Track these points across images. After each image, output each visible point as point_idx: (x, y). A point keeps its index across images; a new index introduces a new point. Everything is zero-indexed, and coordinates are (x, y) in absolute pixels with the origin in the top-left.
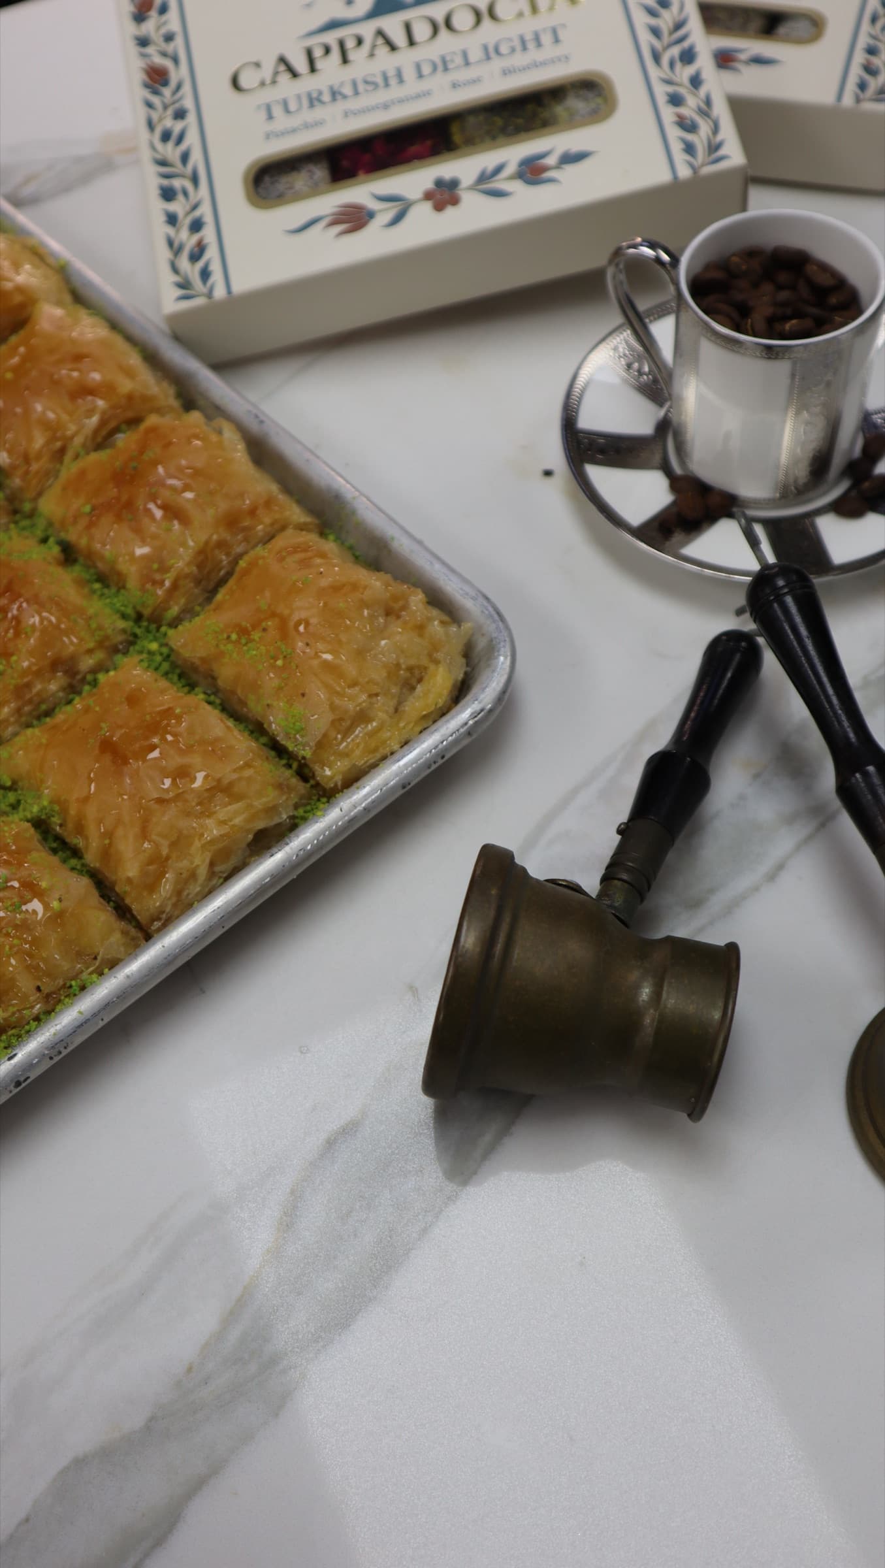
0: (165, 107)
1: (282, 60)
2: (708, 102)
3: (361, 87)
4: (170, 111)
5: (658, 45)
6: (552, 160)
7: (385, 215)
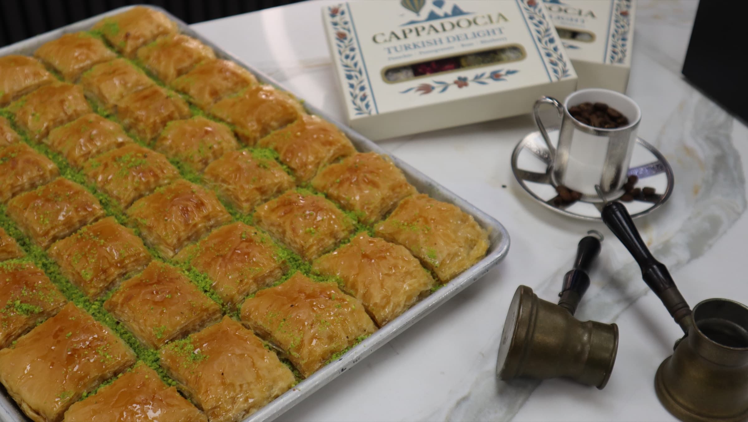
0: (346, 47)
1: (393, 33)
2: (561, 56)
3: (426, 44)
4: (348, 48)
5: (540, 36)
6: (503, 73)
7: (439, 88)
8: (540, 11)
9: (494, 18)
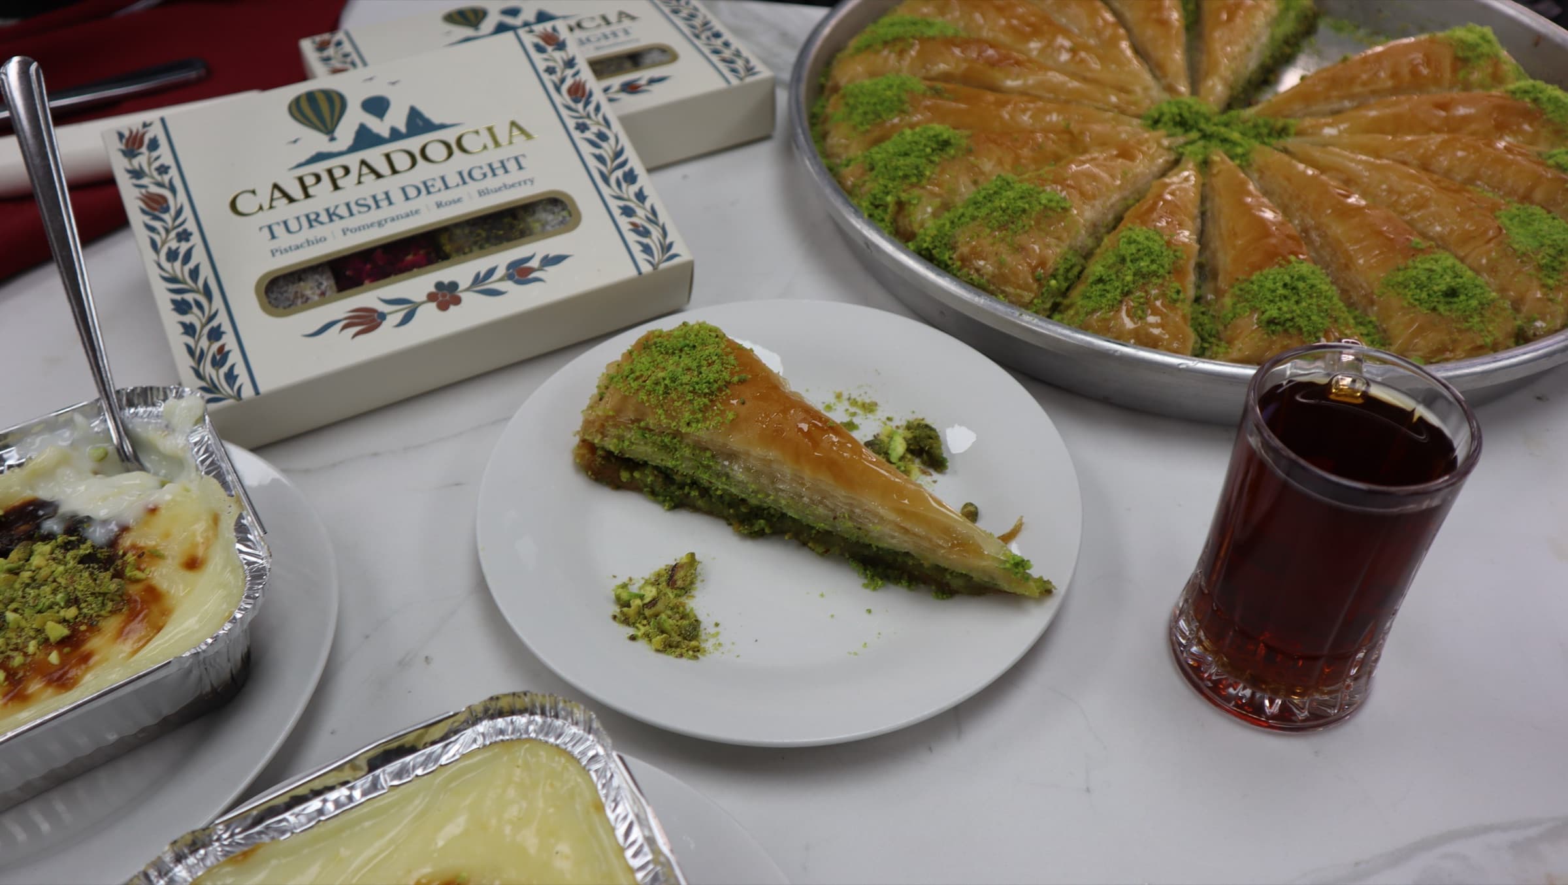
0: (167, 231)
2: (654, 212)
3: (355, 208)
4: (173, 234)
5: (604, 169)
8: (598, 109)
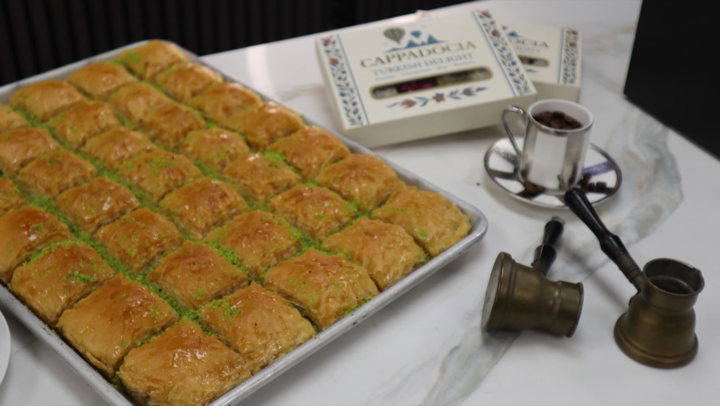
1: (378, 58)
6: (474, 89)
7: (420, 103)
9: (464, 45)
